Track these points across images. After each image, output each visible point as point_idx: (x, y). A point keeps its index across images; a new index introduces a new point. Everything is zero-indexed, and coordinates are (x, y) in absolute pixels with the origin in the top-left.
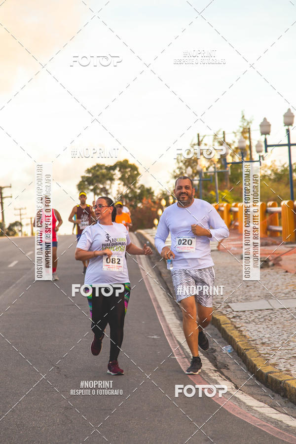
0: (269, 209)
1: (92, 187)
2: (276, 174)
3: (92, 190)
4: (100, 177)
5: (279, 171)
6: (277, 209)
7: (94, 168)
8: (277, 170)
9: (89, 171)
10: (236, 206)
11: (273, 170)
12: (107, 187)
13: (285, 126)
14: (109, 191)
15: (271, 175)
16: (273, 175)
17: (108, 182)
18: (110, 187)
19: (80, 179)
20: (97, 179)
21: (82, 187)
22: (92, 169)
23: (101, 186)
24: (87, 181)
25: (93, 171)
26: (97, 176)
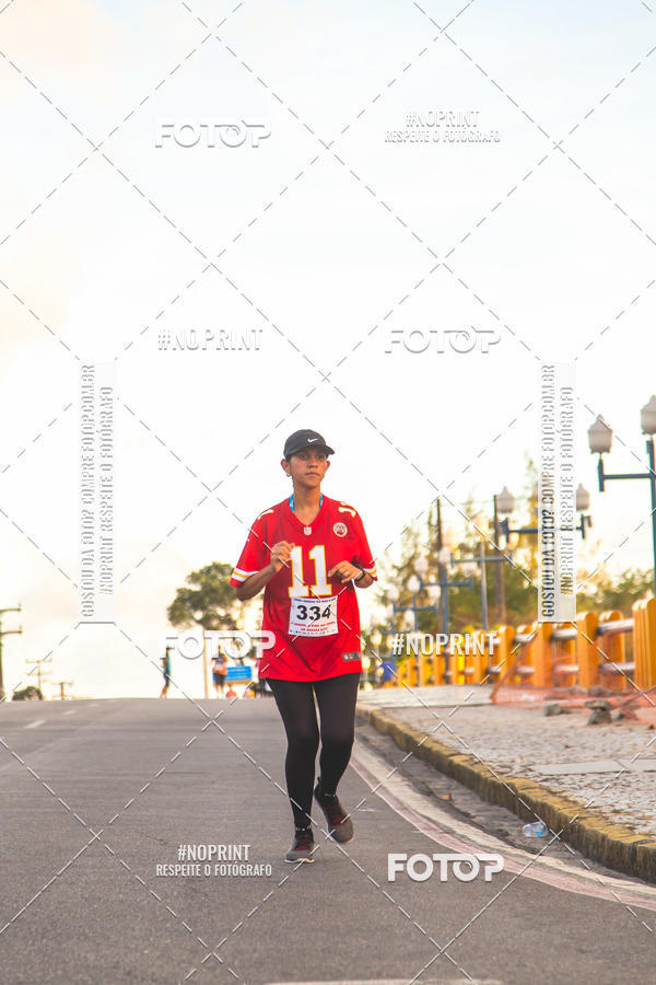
0: (603, 626)
1: (199, 615)
2: (608, 593)
3: (199, 622)
4: (221, 591)
5: (615, 586)
6: (624, 623)
7: (208, 570)
8: (609, 584)
9: (194, 578)
10: (526, 632)
11: (600, 585)
12: (235, 615)
13: (644, 433)
14: (239, 625)
15: (596, 594)
16: (601, 594)
17: (238, 603)
18: (241, 616)
19: (174, 596)
20: (213, 596)
21: (177, 613)
22: (202, 572)
23: (221, 612)
24: (190, 599)
25: (203, 579)
26: (213, 591)
